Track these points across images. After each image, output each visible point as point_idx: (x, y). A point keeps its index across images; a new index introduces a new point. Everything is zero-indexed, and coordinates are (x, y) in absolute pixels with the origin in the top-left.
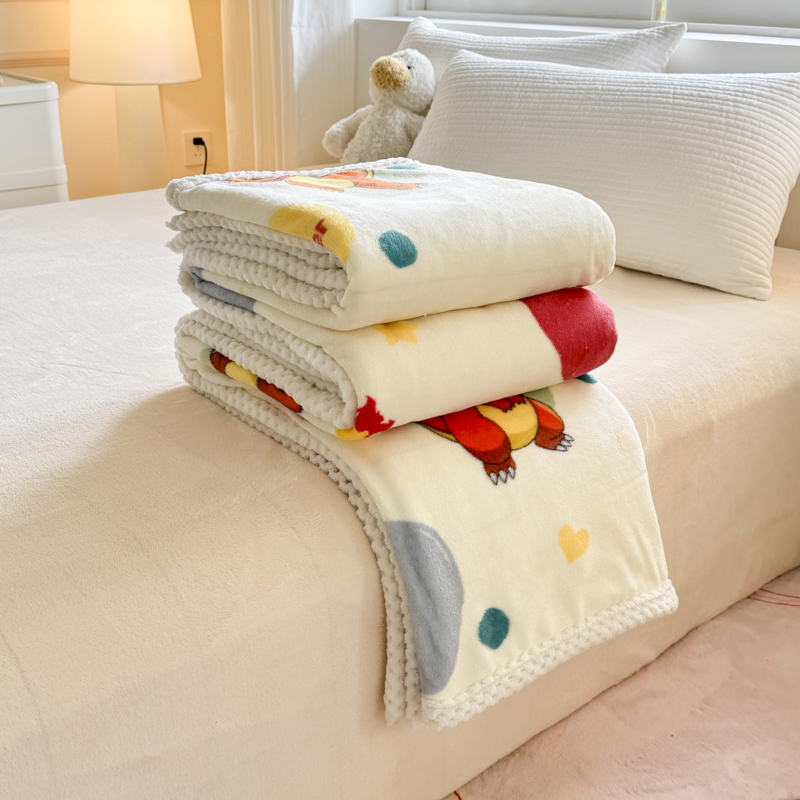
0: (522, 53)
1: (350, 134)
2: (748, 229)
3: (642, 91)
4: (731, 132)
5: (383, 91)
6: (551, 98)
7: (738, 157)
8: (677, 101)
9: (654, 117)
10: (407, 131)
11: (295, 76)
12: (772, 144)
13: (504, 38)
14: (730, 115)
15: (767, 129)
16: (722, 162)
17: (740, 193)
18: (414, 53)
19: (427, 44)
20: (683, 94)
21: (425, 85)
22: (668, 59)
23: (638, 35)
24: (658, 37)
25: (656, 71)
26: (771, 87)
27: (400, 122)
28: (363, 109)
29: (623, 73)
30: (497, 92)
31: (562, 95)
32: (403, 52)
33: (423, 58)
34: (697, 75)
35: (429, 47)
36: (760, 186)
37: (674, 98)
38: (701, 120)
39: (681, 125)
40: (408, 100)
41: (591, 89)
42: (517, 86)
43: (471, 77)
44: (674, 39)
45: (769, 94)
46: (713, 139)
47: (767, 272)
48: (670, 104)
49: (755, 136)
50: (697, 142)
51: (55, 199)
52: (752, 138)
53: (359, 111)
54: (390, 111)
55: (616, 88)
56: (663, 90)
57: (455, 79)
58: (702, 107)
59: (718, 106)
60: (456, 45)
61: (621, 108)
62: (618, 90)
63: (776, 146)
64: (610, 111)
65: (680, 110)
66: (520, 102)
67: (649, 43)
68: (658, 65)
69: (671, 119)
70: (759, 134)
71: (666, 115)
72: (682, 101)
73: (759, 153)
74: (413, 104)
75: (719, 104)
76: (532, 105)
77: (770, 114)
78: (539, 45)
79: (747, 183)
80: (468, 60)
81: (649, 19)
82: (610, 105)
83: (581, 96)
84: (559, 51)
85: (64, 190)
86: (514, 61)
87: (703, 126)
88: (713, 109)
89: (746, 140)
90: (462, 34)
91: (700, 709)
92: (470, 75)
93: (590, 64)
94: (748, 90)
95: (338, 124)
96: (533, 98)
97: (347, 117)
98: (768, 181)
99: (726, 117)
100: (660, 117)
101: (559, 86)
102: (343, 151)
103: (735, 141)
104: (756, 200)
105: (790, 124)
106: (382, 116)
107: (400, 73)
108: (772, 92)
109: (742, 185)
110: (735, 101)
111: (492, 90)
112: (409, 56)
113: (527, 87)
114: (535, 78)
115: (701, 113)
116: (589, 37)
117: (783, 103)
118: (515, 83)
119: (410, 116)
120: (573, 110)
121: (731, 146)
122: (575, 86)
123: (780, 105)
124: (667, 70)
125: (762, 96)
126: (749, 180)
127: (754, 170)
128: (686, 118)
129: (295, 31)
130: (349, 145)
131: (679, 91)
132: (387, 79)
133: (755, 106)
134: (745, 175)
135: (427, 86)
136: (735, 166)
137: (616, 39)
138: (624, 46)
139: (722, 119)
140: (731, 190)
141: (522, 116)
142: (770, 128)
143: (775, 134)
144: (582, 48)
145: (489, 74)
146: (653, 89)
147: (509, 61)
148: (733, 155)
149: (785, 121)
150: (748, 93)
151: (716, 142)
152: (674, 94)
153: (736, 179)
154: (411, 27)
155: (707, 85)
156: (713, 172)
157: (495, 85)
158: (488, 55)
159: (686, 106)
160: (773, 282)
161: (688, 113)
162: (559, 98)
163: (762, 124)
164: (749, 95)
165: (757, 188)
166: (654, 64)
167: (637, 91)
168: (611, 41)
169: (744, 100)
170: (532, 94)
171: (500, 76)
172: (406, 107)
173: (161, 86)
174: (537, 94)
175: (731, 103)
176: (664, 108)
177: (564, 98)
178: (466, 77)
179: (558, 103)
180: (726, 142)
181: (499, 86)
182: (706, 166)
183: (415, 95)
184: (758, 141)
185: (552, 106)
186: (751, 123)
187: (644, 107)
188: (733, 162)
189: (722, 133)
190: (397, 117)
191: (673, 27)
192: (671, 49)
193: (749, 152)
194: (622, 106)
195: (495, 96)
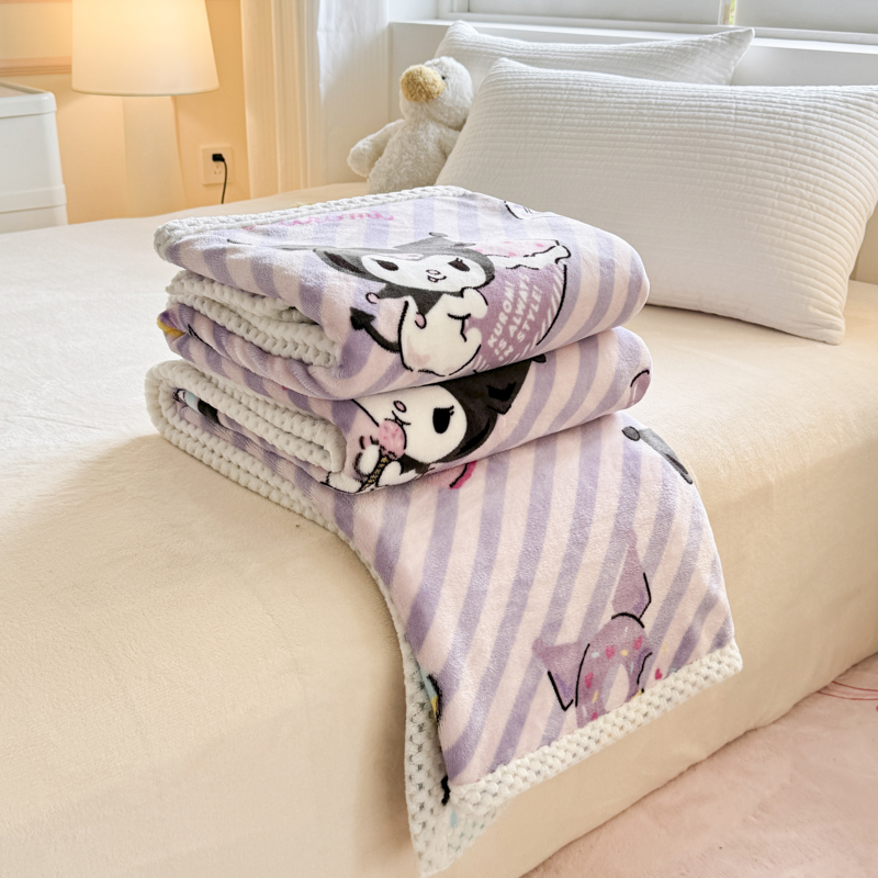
0: (570, 61)
1: (378, 151)
2: (818, 264)
3: (701, 106)
4: (800, 153)
5: (414, 103)
6: (598, 113)
7: (808, 181)
8: (739, 117)
9: (713, 135)
10: (440, 148)
11: (322, 86)
12: (846, 166)
13: (551, 45)
14: (799, 133)
15: (841, 150)
16: (789, 187)
17: (809, 222)
18: (449, 62)
19: (466, 50)
20: (746, 110)
21: (462, 97)
22: (733, 69)
24: (722, 44)
25: (720, 83)
26: (846, 102)
27: (433, 137)
28: (393, 124)
29: (680, 85)
30: (539, 106)
31: (611, 110)
32: (437, 61)
33: (459, 67)
34: (763, 87)
35: (467, 55)
36: (833, 214)
37: (736, 114)
38: (766, 139)
39: (743, 145)
40: (442, 113)
41: (644, 104)
42: (561, 100)
43: (510, 89)
44: (739, 47)
45: (844, 110)
46: (778, 160)
47: (841, 314)
48: (731, 121)
49: (828, 157)
50: (761, 163)
51: (52, 223)
52: (824, 160)
53: (388, 126)
54: (421, 126)
55: (671, 102)
56: (724, 104)
57: (493, 91)
58: (767, 125)
59: (785, 123)
60: (497, 52)
61: (676, 125)
62: (674, 105)
63: (851, 169)
64: (664, 129)
65: (742, 127)
66: (564, 118)
67: (711, 51)
68: (722, 76)
69: (732, 137)
70: (832, 155)
71: (726, 133)
72: (745, 117)
73: (832, 177)
74: (448, 118)
75: (787, 120)
76: (577, 121)
77: (844, 132)
78: (589, 53)
79: (818, 212)
80: (508, 70)
81: (716, 23)
82: (663, 122)
83: (632, 111)
84: (611, 59)
85: (62, 213)
86: (559, 71)
87: (768, 146)
88: (780, 126)
89: (817, 161)
90: (504, 39)
91: (755, 817)
92: (509, 86)
93: (645, 75)
94: (820, 105)
95: (364, 141)
96: (578, 113)
97: (374, 132)
98: (841, 209)
99: (795, 136)
100: (720, 136)
101: (608, 99)
102: (370, 171)
103: (804, 163)
104: (827, 230)
105: (867, 144)
106: (413, 130)
107: (433, 84)
108: (848, 107)
109: (812, 213)
110: (805, 117)
111: (532, 104)
112: (443, 64)
113: (572, 101)
114: (582, 90)
115: (766, 131)
116: (645, 44)
117: (860, 119)
118: (559, 96)
119: (444, 131)
120: (623, 127)
121: (800, 169)
122: (625, 100)
123: (857, 122)
124: (732, 83)
125: (836, 112)
126: (820, 207)
127: (826, 197)
128: (750, 136)
129: (321, 36)
130: (377, 163)
131: (741, 106)
132: (418, 90)
133: (827, 123)
134: (815, 202)
135: (464, 99)
136: (804, 191)
137: (674, 46)
138: (683, 54)
139: (790, 138)
140: (799, 219)
141: (565, 134)
142: (844, 148)
143: (850, 155)
144: (636, 56)
145: (530, 85)
146: (713, 104)
147: (554, 71)
148: (801, 179)
149: (862, 141)
150: (821, 108)
151: (782, 165)
152: (737, 109)
153: (805, 207)
154: (449, 32)
155: (774, 99)
156: (779, 198)
157: (536, 99)
158: (533, 64)
159: (750, 123)
160: (846, 324)
161: (751, 131)
162: (607, 113)
163: (836, 144)
164: (822, 111)
165: (829, 217)
166: (717, 75)
167: (695, 106)
168: (669, 48)
169: (816, 116)
170: (577, 109)
171: (542, 88)
172: (440, 122)
174: (583, 109)
175: (800, 120)
176: (725, 125)
177: (613, 114)
178: (505, 89)
179: (606, 119)
180: (794, 164)
181: (541, 99)
182: (771, 192)
183: (450, 109)
184: (831, 163)
185: (599, 122)
186: (823, 143)
187: (702, 123)
188: (802, 187)
189: (790, 154)
190: (430, 132)
191: (739, 33)
192: (736, 57)
193: (820, 176)
194: (678, 122)
195: (537, 110)
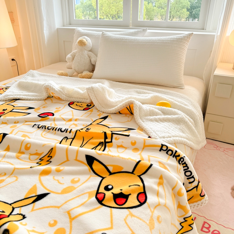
10: (88, 55)
23: (138, 31)
32: (83, 37)
40: (87, 48)
44: (145, 32)
54: (83, 51)
67: (141, 33)
95: (69, 55)
101: (131, 43)
107: (85, 42)
138: (136, 34)
168: (132, 32)
172: (87, 50)
173: (7, 48)
191: (145, 29)
